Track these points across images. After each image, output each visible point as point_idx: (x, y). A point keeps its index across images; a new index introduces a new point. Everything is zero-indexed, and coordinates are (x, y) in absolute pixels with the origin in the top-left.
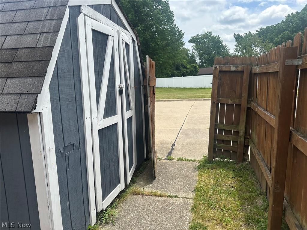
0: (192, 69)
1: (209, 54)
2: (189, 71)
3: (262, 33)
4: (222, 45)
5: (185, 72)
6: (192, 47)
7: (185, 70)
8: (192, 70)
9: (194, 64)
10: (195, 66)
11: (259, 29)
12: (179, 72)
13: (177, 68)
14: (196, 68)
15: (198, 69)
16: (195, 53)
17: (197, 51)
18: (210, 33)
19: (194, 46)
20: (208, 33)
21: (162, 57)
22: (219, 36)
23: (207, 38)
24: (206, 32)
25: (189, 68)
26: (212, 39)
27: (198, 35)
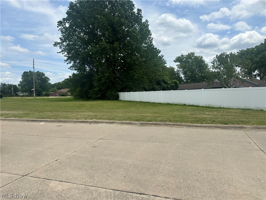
0: (172, 84)
1: (192, 72)
2: (169, 86)
3: (243, 54)
4: (205, 64)
5: (165, 87)
6: (177, 65)
7: (166, 85)
8: (173, 86)
9: (175, 80)
10: (176, 82)
11: (240, 51)
12: (160, 87)
13: (158, 83)
14: (176, 84)
15: (179, 85)
16: (180, 71)
17: (181, 69)
18: (193, 54)
19: (178, 65)
20: (191, 53)
21: (138, 72)
22: (201, 56)
23: (190, 58)
24: (190, 53)
25: (169, 84)
26: (195, 59)
27: (182, 55)
